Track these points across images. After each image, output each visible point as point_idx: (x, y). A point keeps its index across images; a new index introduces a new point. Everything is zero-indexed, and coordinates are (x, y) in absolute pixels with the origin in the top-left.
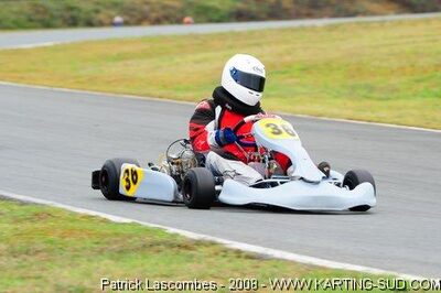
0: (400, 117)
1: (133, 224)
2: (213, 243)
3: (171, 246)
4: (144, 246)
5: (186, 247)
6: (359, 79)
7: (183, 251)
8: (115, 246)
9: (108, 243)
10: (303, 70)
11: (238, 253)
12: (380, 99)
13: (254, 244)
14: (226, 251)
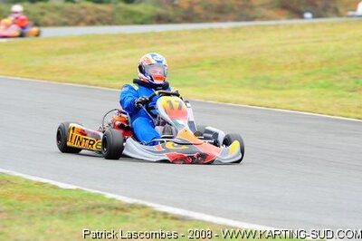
0: (292, 103)
1: (77, 190)
2: (144, 207)
3: (110, 208)
4: (88, 208)
5: (122, 210)
6: (258, 72)
7: (120, 213)
8: (63, 208)
9: (58, 205)
10: (213, 64)
11: (165, 215)
12: (276, 89)
13: (178, 207)
14: (155, 213)
